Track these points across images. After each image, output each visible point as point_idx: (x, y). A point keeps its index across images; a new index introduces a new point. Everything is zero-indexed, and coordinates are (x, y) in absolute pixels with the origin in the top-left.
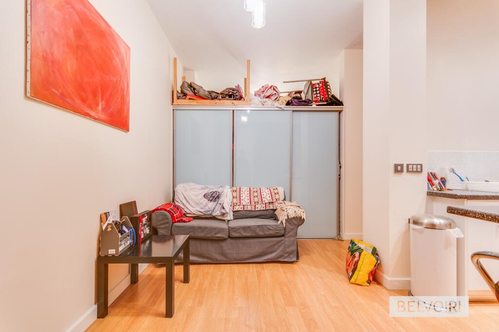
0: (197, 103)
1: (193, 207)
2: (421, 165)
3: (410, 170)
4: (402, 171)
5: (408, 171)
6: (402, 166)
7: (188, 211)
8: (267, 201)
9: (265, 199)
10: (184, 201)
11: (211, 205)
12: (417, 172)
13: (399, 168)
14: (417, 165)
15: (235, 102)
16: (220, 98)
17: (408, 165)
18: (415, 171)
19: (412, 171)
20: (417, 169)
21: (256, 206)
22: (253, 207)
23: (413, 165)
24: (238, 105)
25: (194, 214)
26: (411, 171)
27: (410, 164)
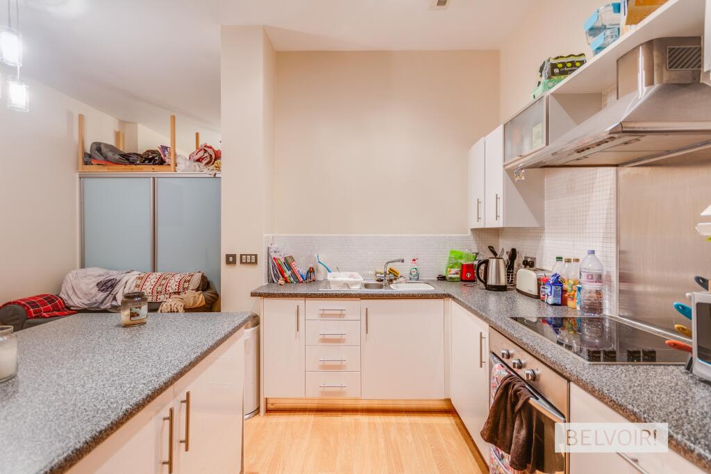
0: (109, 169)
1: (79, 298)
2: (256, 256)
3: (244, 261)
4: (234, 262)
5: (241, 262)
6: (234, 256)
7: (71, 304)
8: (171, 291)
9: (170, 289)
10: (70, 292)
11: (101, 296)
12: (251, 263)
13: (231, 259)
14: (251, 255)
15: (156, 167)
16: (138, 162)
17: (241, 255)
18: (249, 263)
19: (246, 263)
20: (252, 260)
21: (159, 297)
22: (155, 298)
23: (246, 255)
24: (159, 171)
25: (78, 307)
26: (244, 263)
27: (244, 255)
